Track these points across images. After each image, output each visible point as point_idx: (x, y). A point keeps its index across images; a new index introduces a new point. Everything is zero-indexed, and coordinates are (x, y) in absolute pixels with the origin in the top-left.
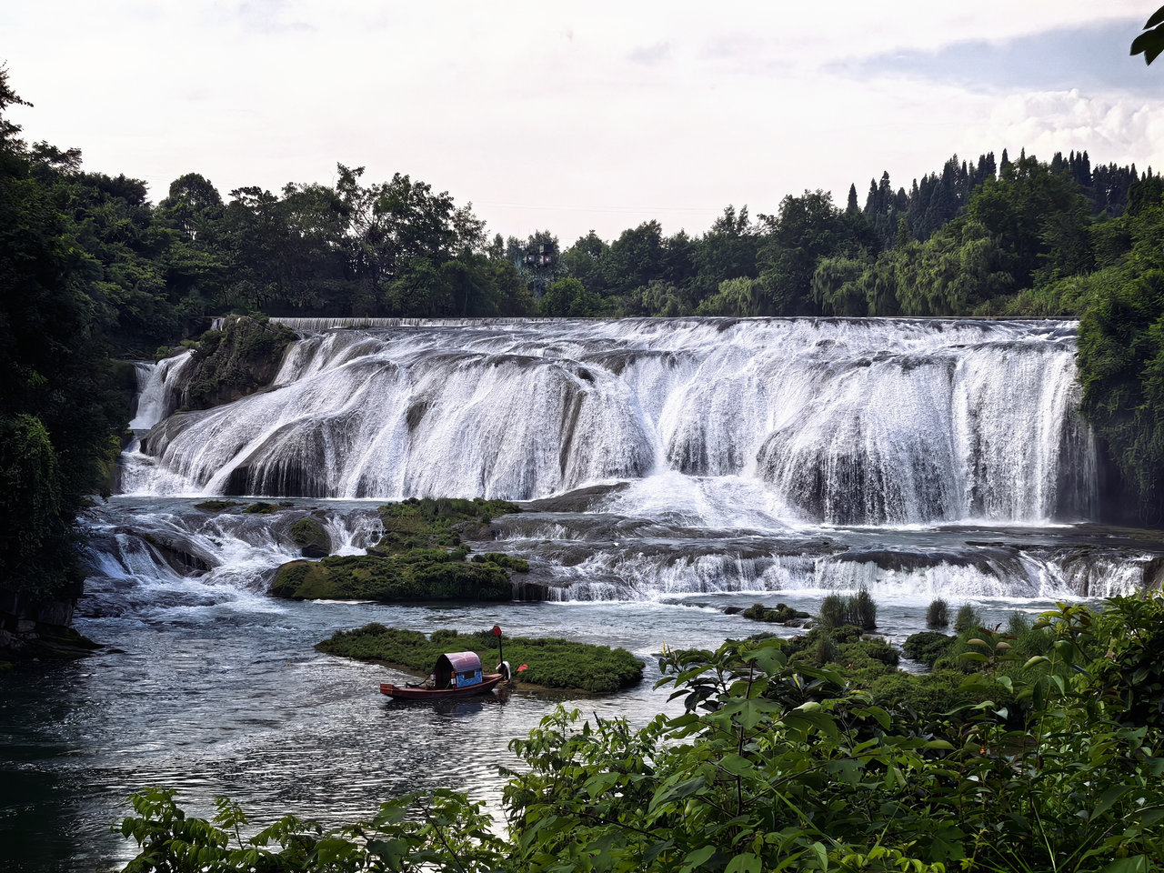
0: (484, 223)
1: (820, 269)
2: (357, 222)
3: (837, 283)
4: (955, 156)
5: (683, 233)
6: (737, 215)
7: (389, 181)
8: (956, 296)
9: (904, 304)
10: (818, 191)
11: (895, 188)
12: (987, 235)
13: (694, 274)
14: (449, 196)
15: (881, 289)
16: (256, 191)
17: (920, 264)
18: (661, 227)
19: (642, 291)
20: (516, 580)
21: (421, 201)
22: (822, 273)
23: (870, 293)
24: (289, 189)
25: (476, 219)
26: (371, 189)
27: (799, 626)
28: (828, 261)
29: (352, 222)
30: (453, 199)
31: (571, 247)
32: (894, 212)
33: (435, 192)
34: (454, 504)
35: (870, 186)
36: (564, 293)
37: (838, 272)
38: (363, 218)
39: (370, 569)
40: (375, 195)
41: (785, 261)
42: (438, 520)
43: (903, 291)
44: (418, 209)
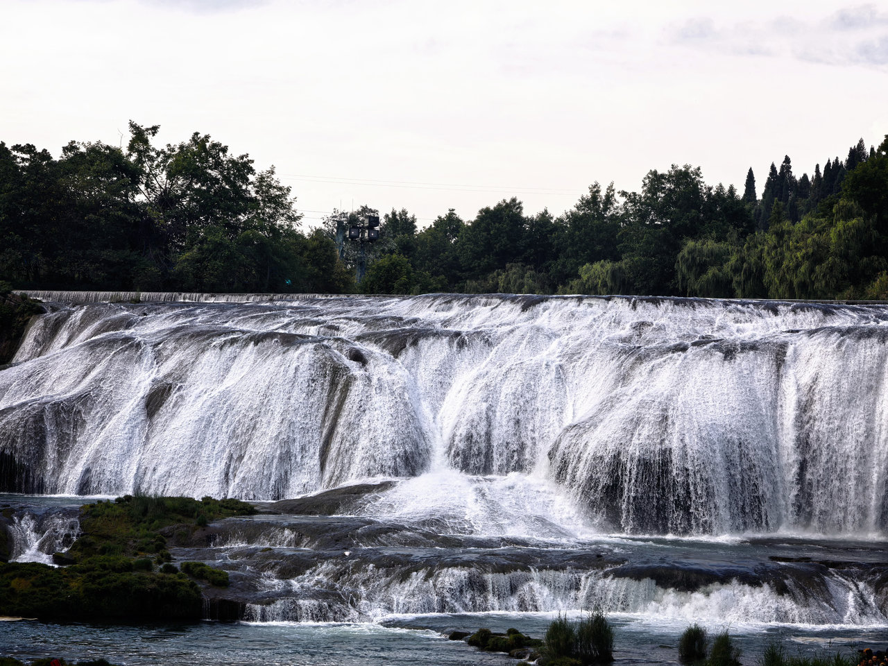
0: (288, 190)
1: (685, 251)
2: (147, 186)
3: (702, 268)
4: (861, 141)
5: (546, 212)
6: (603, 193)
7: (187, 142)
8: (823, 282)
9: (772, 289)
10: (685, 167)
12: (860, 215)
13: (556, 258)
14: (249, 158)
15: (749, 274)
16: (29, 149)
17: (788, 247)
18: (522, 205)
19: (499, 274)
20: (208, 594)
21: (218, 164)
22: (687, 256)
23: (736, 279)
24: (71, 147)
25: (281, 185)
26: (166, 150)
27: (524, 657)
28: (693, 243)
29: (142, 187)
30: (252, 161)
31: (427, 227)
32: (795, 200)
33: (234, 153)
34: (169, 503)
35: (769, 170)
36: (388, 271)
37: (703, 256)
38: (155, 182)
39: (33, 579)
40: (168, 157)
41: (648, 243)
42: (145, 522)
43: (771, 277)
44: (214, 173)
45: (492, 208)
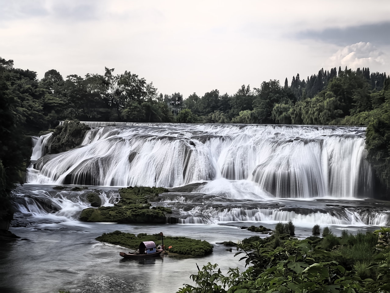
0: (157, 89)
1: (275, 108)
3: (281, 113)
4: (322, 69)
5: (227, 94)
6: (246, 88)
7: (123, 74)
8: (323, 118)
9: (304, 120)
10: (274, 80)
11: (301, 79)
12: (334, 97)
13: (230, 109)
14: (144, 79)
15: (296, 115)
16: (75, 76)
17: (310, 106)
18: (219, 92)
19: (212, 114)
20: (167, 216)
21: (135, 81)
22: (276, 109)
23: (292, 116)
24: (88, 76)
25: (154, 88)
26: (117, 76)
27: (267, 234)
28: (278, 105)
29: (110, 88)
30: (146, 80)
31: (187, 98)
32: (301, 88)
33: (140, 78)
34: (145, 189)
35: (292, 78)
36: (185, 114)
37: (281, 109)
38: (114, 86)
39: (116, 211)
40: (118, 78)
41: (263, 104)
42: (140, 194)
43: (304, 116)
44: (133, 84)
45: (209, 92)
